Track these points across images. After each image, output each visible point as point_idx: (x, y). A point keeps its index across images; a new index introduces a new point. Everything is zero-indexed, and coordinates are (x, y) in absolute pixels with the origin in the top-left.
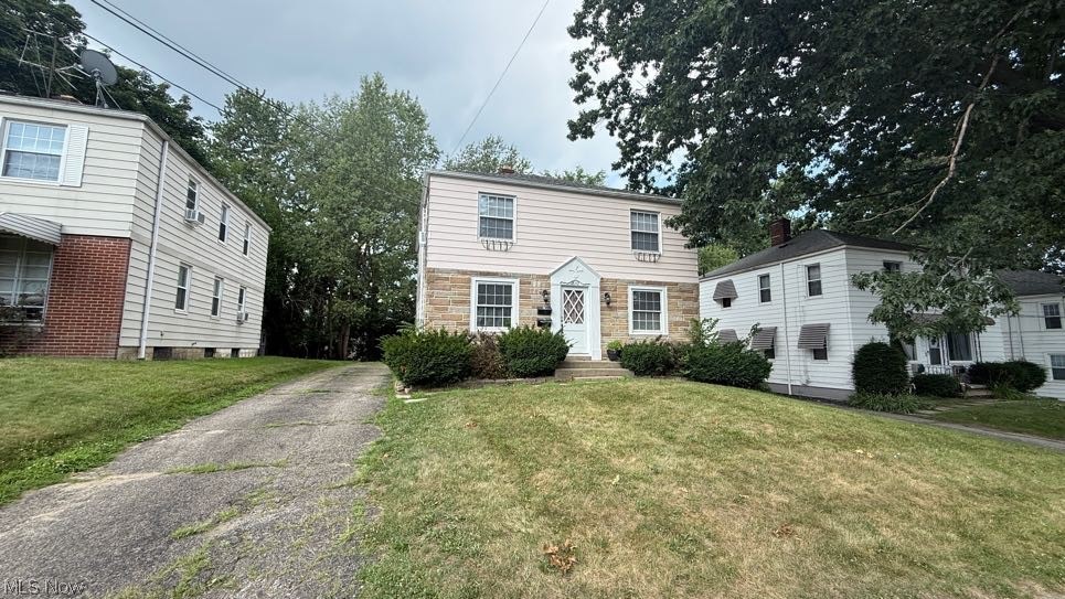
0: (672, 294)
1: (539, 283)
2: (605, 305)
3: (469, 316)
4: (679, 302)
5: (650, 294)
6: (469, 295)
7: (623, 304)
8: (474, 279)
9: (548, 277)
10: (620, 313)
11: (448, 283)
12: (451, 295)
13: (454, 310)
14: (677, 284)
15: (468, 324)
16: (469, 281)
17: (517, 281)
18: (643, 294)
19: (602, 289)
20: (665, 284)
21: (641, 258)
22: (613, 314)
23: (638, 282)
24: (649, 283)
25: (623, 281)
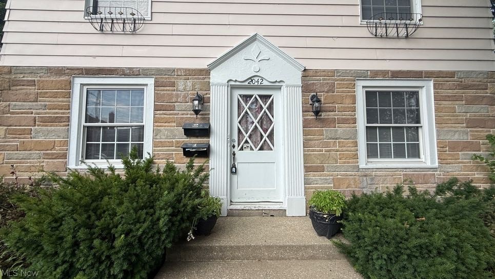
0: (445, 92)
1: (189, 83)
2: (311, 116)
3: (67, 143)
4: (459, 107)
5: (398, 95)
6: (69, 108)
7: (347, 114)
8: (78, 81)
9: (206, 72)
10: (341, 130)
11: (33, 90)
12: (38, 110)
13: (43, 134)
14: (452, 74)
15: (65, 156)
16: (70, 84)
17: (151, 82)
18: (384, 95)
19: (306, 88)
20: (428, 75)
21: (381, 31)
22: (327, 131)
23: (375, 75)
24: (396, 75)
25: (346, 72)
